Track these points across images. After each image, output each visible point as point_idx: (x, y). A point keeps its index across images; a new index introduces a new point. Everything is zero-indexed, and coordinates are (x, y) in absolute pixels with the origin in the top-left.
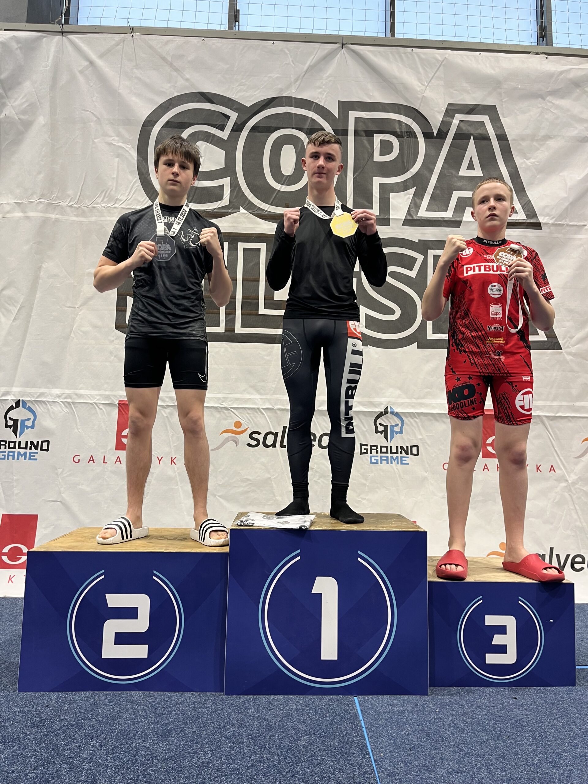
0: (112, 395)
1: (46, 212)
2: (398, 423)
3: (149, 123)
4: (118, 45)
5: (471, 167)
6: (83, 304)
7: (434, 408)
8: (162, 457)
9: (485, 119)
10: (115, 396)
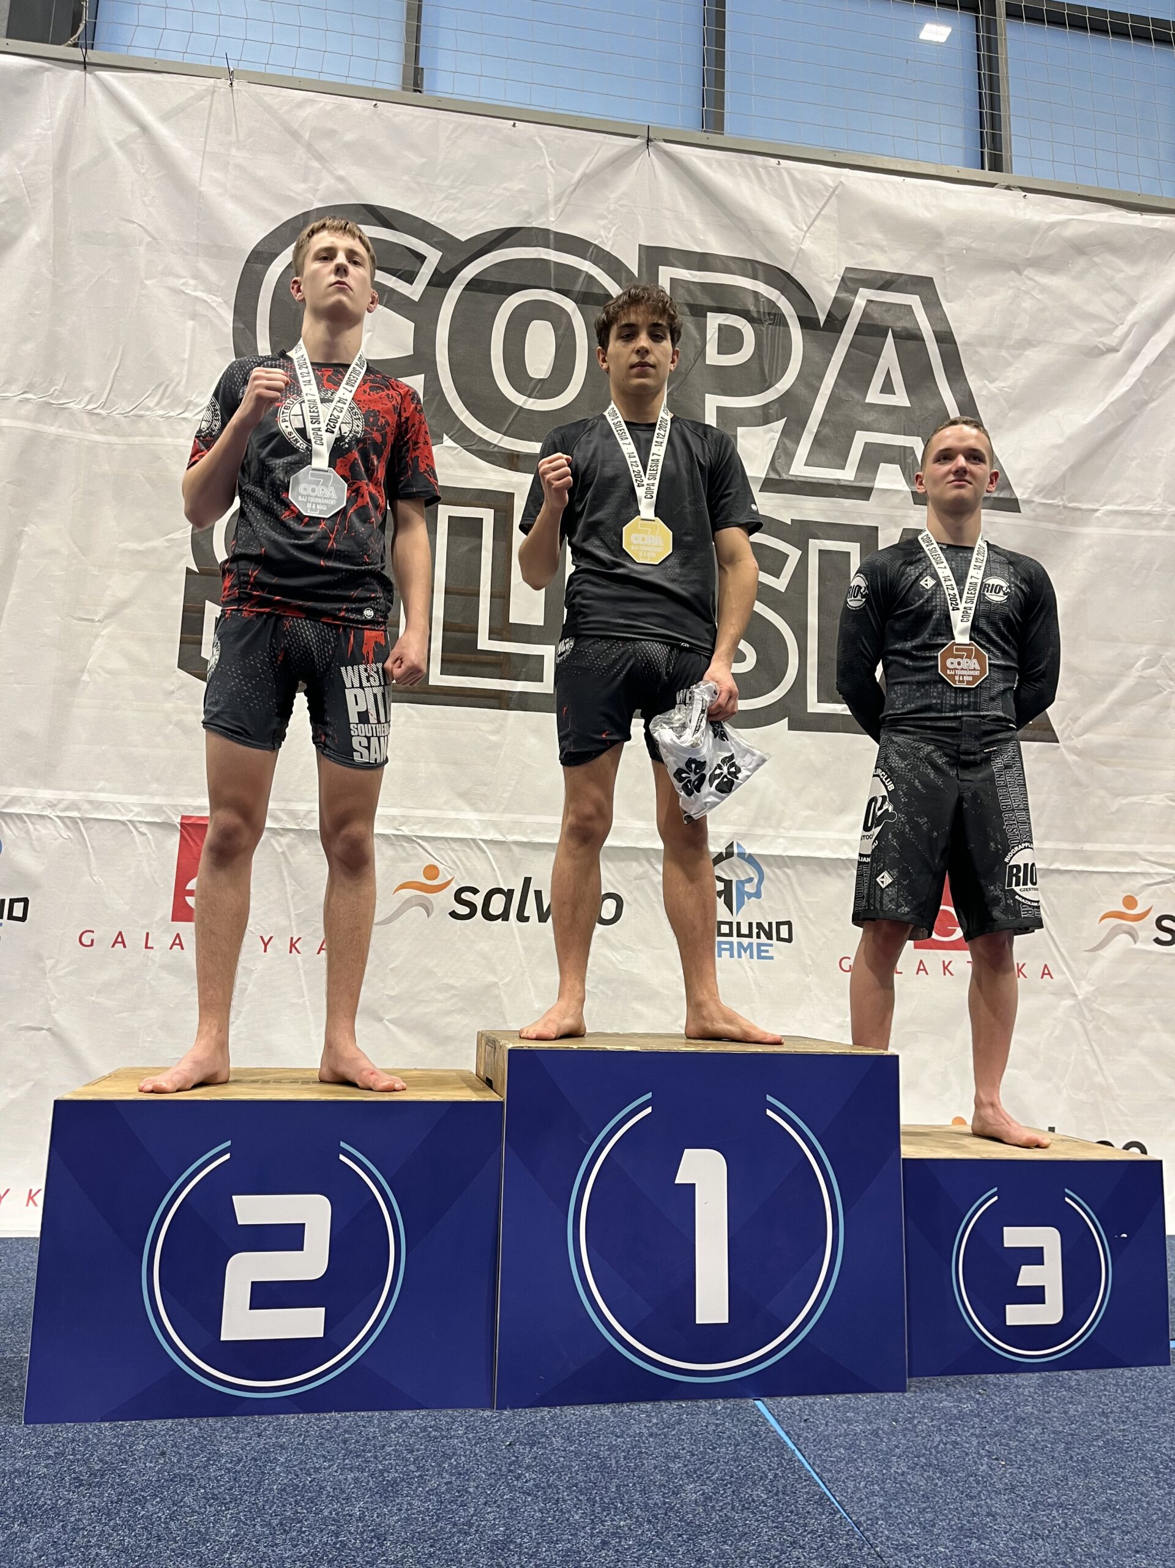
0: (166, 806)
1: (37, 420)
2: (752, 876)
3: (261, 257)
4: (201, 99)
5: (888, 387)
6: (109, 616)
7: (822, 848)
8: (271, 938)
9: (914, 301)
10: (174, 806)
